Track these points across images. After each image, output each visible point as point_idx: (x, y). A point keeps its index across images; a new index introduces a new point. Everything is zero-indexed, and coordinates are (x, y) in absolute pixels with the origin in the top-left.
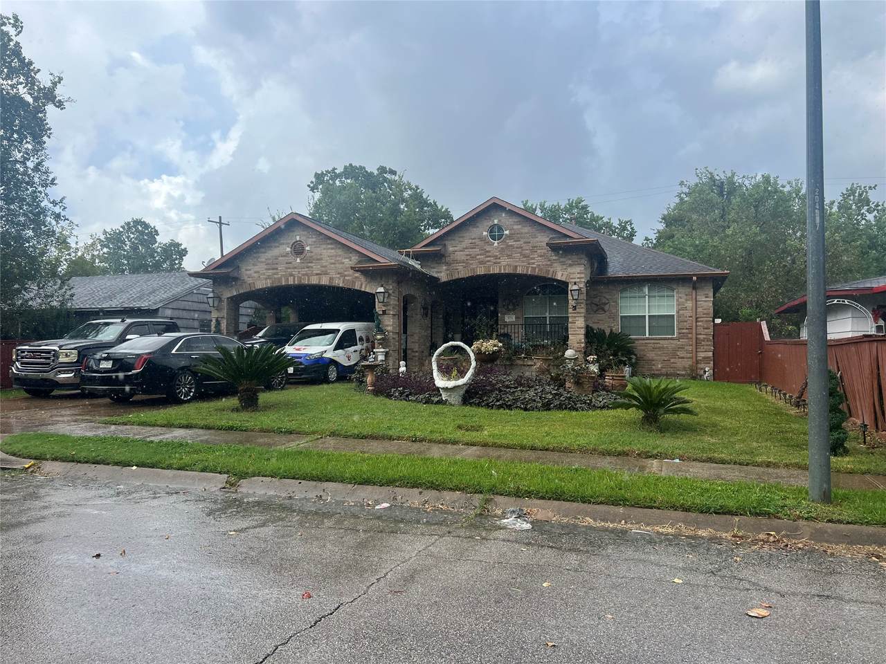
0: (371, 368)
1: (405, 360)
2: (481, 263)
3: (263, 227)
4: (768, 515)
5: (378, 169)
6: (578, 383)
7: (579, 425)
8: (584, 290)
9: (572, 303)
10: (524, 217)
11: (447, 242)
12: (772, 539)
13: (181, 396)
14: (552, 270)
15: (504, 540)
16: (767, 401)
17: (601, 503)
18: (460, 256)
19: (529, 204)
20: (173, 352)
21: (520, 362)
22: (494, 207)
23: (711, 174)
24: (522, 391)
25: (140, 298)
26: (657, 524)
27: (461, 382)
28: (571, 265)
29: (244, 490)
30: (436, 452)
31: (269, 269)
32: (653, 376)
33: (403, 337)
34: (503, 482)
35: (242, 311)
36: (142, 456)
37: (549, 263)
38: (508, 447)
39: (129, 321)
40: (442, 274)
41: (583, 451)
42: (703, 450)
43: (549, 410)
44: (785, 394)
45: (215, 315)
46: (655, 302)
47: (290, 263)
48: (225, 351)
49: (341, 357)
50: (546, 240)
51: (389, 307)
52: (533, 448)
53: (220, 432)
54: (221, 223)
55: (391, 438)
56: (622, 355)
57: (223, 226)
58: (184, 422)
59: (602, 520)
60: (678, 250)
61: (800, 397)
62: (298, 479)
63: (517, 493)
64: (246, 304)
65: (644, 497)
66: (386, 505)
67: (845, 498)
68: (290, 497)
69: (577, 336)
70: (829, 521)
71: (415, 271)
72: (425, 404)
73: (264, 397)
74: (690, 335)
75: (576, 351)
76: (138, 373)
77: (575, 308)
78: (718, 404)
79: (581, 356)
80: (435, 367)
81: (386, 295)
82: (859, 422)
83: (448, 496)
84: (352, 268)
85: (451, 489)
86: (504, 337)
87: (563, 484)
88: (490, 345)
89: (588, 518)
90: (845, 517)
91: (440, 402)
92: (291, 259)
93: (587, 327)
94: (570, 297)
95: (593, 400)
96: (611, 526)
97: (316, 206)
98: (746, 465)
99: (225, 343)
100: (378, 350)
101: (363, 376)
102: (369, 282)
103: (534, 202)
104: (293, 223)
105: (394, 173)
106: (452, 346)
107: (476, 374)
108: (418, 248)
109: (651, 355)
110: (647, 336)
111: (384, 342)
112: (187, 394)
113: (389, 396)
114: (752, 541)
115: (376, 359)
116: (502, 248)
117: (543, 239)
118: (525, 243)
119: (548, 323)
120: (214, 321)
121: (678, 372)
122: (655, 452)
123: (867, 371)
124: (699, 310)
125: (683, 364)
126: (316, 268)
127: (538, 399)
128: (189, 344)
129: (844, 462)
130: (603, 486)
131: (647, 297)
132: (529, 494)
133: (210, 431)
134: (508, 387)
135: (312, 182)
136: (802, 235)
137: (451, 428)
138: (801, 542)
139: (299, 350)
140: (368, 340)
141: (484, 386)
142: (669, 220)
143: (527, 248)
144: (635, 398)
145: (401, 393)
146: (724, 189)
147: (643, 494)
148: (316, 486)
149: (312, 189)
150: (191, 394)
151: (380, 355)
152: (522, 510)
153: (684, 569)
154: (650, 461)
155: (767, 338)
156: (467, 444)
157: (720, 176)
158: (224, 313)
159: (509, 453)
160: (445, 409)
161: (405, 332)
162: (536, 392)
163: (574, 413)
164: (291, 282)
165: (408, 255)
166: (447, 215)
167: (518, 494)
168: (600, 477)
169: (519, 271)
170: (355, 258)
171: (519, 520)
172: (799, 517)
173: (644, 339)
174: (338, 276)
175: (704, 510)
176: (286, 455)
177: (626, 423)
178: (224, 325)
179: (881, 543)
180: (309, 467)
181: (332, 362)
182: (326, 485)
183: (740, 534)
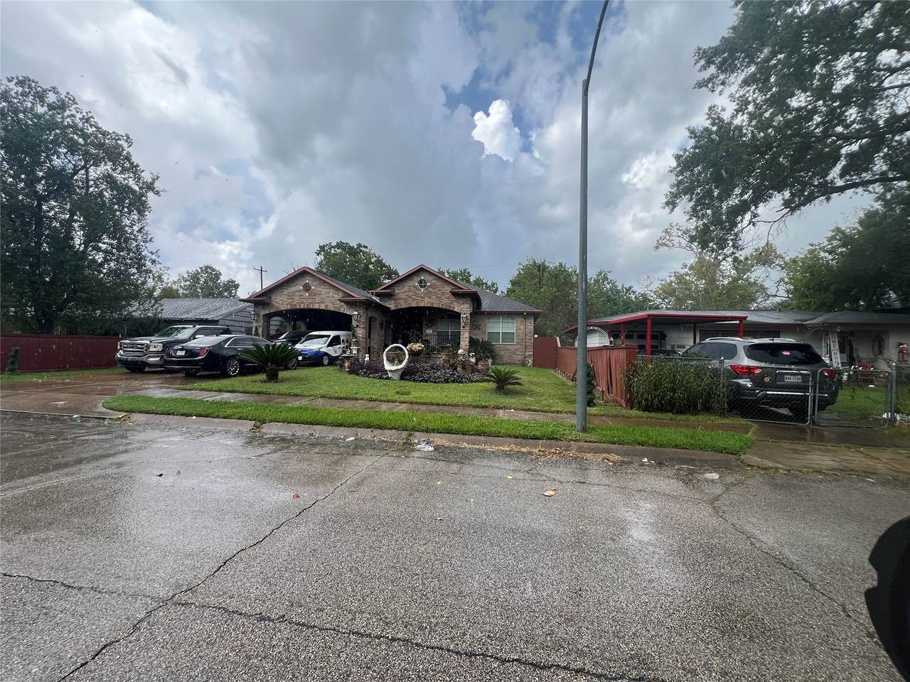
0: (348, 358)
1: (369, 353)
2: (415, 300)
3: (288, 273)
4: (556, 439)
5: (357, 245)
6: (464, 368)
7: (463, 391)
8: (469, 317)
9: (462, 324)
10: (438, 277)
11: (395, 289)
12: (558, 452)
13: (230, 373)
14: (452, 306)
15: (417, 457)
16: (558, 378)
17: (472, 435)
18: (403, 296)
19: (441, 270)
20: (226, 346)
21: (434, 356)
22: (421, 270)
23: (534, 259)
24: (433, 372)
25: (207, 313)
26: (501, 446)
27: (400, 367)
28: (462, 304)
29: (264, 430)
30: (384, 407)
31: (289, 299)
32: (503, 364)
33: (368, 340)
34: (420, 424)
35: (272, 323)
36: (200, 410)
37: (450, 302)
38: (424, 404)
39: (198, 327)
40: (391, 305)
42: (526, 404)
43: (448, 382)
44: (567, 374)
45: (254, 324)
46: (505, 325)
47: (302, 296)
48: (257, 346)
49: (333, 352)
50: (450, 289)
51: (360, 323)
53: (253, 395)
54: (261, 270)
56: (488, 353)
58: (230, 389)
59: (473, 444)
60: (518, 299)
61: (574, 376)
63: (427, 430)
64: (275, 318)
65: (495, 431)
66: (351, 439)
67: (593, 429)
68: (293, 434)
69: (465, 342)
70: (585, 441)
71: (376, 303)
72: (379, 379)
73: (282, 374)
74: (522, 343)
75: (464, 350)
76: (201, 359)
77: (464, 327)
78: (535, 379)
79: (466, 353)
80: (385, 358)
81: (359, 316)
82: (601, 389)
83: (388, 432)
84: (339, 300)
86: (426, 342)
87: (453, 425)
88: (417, 346)
89: (465, 443)
90: (593, 439)
91: (387, 378)
92: (303, 293)
93: (470, 337)
94: (462, 321)
95: (472, 378)
96: (477, 447)
98: (547, 412)
99: (259, 341)
100: (353, 348)
101: (343, 363)
102: (348, 309)
103: (444, 269)
104: (304, 273)
105: (366, 247)
106: (395, 347)
107: (409, 362)
108: (378, 290)
109: (502, 353)
110: (501, 343)
111: (357, 343)
112: (234, 372)
113: (358, 375)
114: (548, 453)
115: (351, 353)
116: (426, 293)
117: (448, 289)
118: (438, 290)
119: (449, 335)
120: (254, 328)
121: (516, 362)
122: (502, 406)
123: (605, 364)
124: (527, 330)
125: (518, 358)
126: (318, 299)
127: (442, 377)
128: (236, 342)
129: (592, 410)
130: (474, 425)
131: (501, 322)
132: (433, 431)
133: (246, 395)
134: (426, 370)
135: (318, 250)
136: (577, 294)
137: (392, 393)
138: (571, 453)
139: (305, 346)
140: (347, 342)
142: (513, 283)
143: (439, 293)
144: (492, 376)
145: (365, 373)
146: (541, 268)
147: (495, 429)
149: (318, 254)
150: (237, 372)
151: (354, 350)
152: (429, 440)
153: (513, 470)
154: (498, 410)
155: (559, 346)
156: (401, 402)
157: (538, 261)
158: (261, 323)
159: (425, 407)
160: (391, 382)
161: (369, 337)
162: (441, 373)
163: (461, 385)
164: (302, 307)
165: (373, 294)
166: (396, 273)
168: (472, 420)
169: (435, 306)
170: (341, 295)
171: (427, 445)
172: (571, 440)
173: (499, 344)
174: (331, 304)
175: (525, 437)
176: (292, 409)
177: (488, 390)
178: (260, 331)
179: (609, 452)
180: (305, 416)
181: (326, 354)
182: (315, 427)
183: (542, 450)
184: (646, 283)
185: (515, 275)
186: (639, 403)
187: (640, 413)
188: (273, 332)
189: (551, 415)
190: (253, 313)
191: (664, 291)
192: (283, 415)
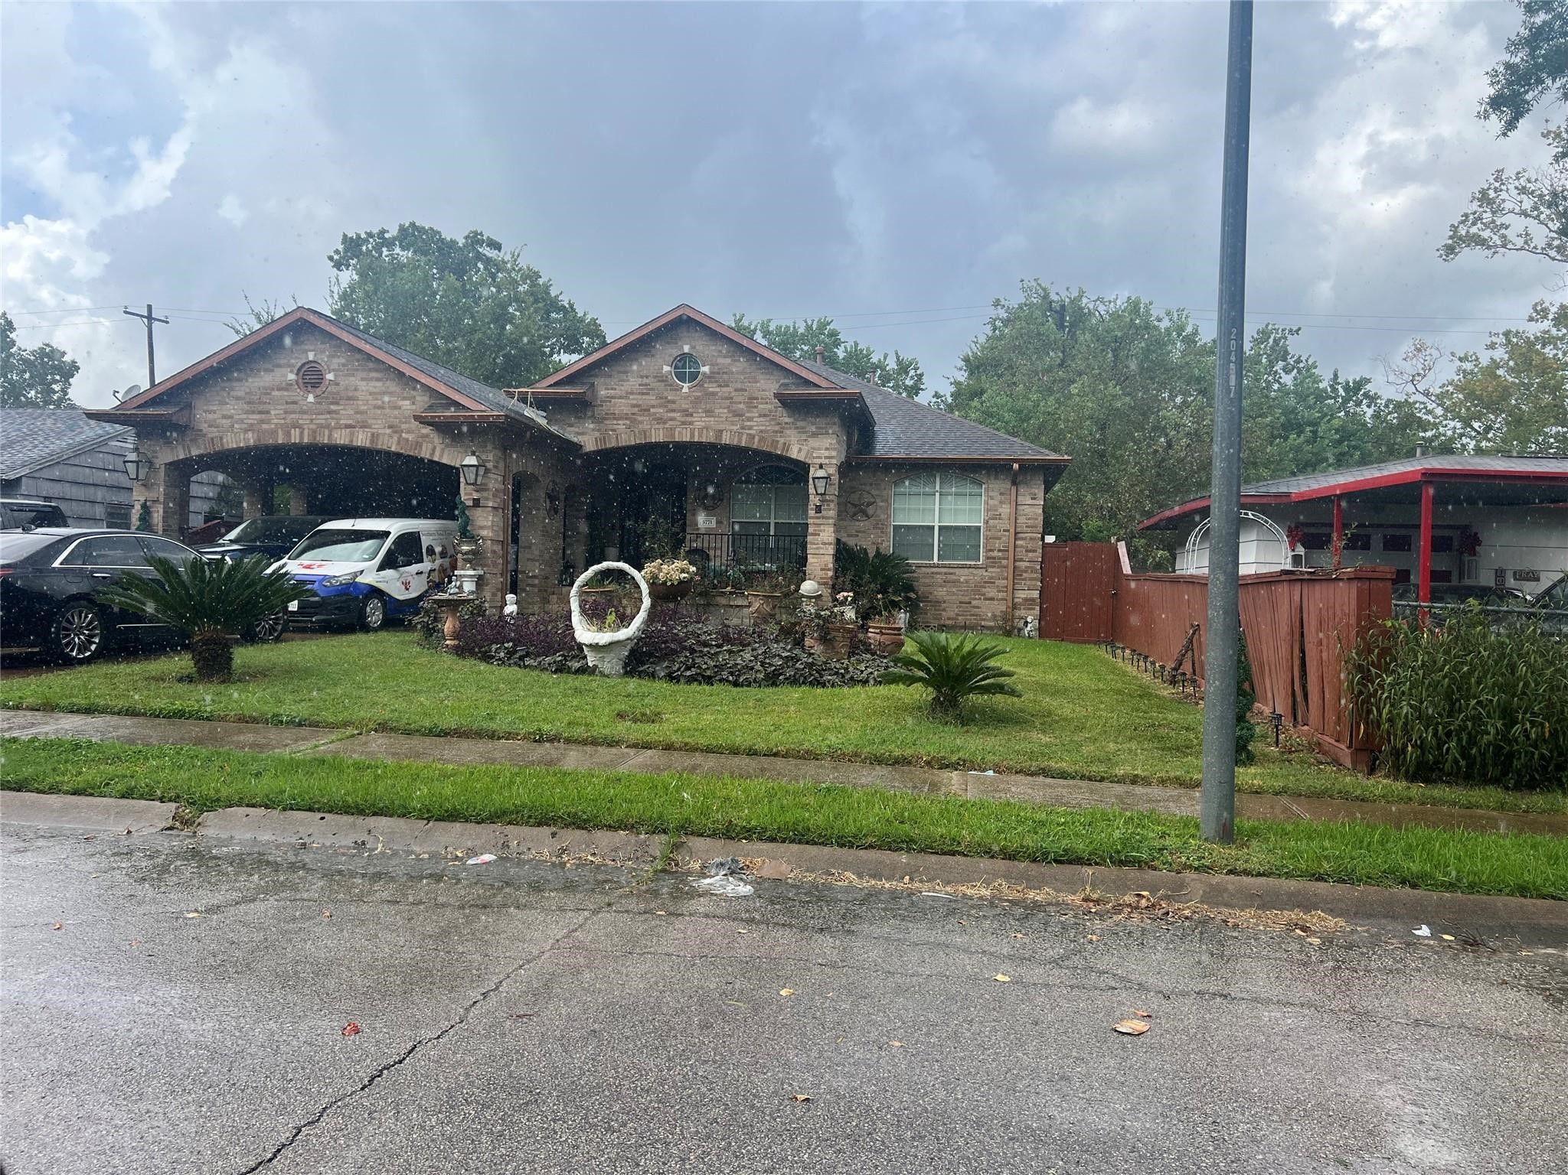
0: (453, 605)
1: (514, 591)
2: (660, 420)
3: (238, 332)
4: (1138, 863)
5: (466, 238)
6: (825, 639)
7: (827, 712)
8: (835, 478)
9: (814, 500)
10: (735, 343)
11: (597, 381)
12: (1144, 903)
13: (72, 650)
14: (782, 441)
15: (707, 916)
16: (1124, 674)
17: (871, 847)
18: (621, 406)
19: (745, 323)
20: (56, 564)
21: (723, 601)
22: (682, 323)
23: (1044, 290)
24: (730, 652)
26: (962, 882)
27: (623, 634)
28: (814, 435)
29: (209, 832)
30: (573, 759)
31: (253, 412)
32: (942, 628)
33: (512, 550)
34: (704, 812)
35: (195, 490)
37: (777, 428)
38: (709, 750)
40: (587, 437)
41: (838, 757)
42: (1032, 756)
43: (774, 684)
44: (1153, 663)
45: (138, 496)
46: (951, 504)
47: (295, 403)
48: (164, 569)
49: (393, 583)
50: (774, 387)
51: (485, 494)
52: (752, 753)
53: (157, 721)
54: (150, 317)
55: (493, 736)
56: (895, 593)
57: (156, 325)
58: (81, 702)
59: (874, 876)
60: (988, 416)
61: (1175, 669)
62: (319, 810)
63: (728, 831)
64: (204, 476)
65: (942, 836)
66: (488, 857)
67: (1254, 833)
68: (304, 844)
69: (821, 556)
70: (1231, 872)
71: (536, 429)
72: (555, 672)
73: (243, 656)
74: (1004, 562)
75: (819, 584)
77: (818, 509)
78: (1051, 677)
79: (826, 592)
80: (575, 605)
81: (482, 471)
82: (1267, 711)
83: (604, 839)
84: (416, 418)
85: (610, 827)
86: (698, 556)
87: (807, 815)
88: (675, 570)
89: (848, 874)
90: (1254, 865)
91: (584, 670)
92: (296, 394)
93: (838, 541)
94: (812, 490)
95: (851, 669)
96: (887, 886)
97: (344, 296)
98: (1100, 781)
99: (164, 551)
100: (462, 572)
101: (436, 620)
102: (447, 446)
103: (752, 320)
104: (302, 326)
105: (496, 246)
106: (596, 574)
107: (651, 620)
108: (542, 387)
109: (940, 593)
110: (936, 560)
111: (476, 558)
112: (83, 648)
113: (487, 658)
114: (1113, 907)
115: (460, 587)
116: (697, 398)
117: (768, 386)
118: (736, 390)
119: (772, 533)
120: (138, 507)
121: (983, 623)
122: (954, 758)
123: (1284, 630)
124: (1021, 520)
125: (990, 610)
126: (346, 414)
127: (758, 667)
128: (87, 549)
129: (1248, 776)
130: (872, 819)
131: (937, 494)
132: (749, 833)
133: (136, 720)
134: (705, 644)
135: (337, 252)
136: (1184, 402)
137: (605, 719)
138: (1188, 908)
139: (309, 567)
141: (665, 642)
142: (974, 366)
143: (740, 399)
144: (920, 666)
145: (511, 653)
146: (1068, 317)
147: (941, 830)
148: (353, 826)
149: (338, 265)
150: (93, 647)
151: (465, 583)
152: (737, 861)
153: (1010, 957)
154: (946, 774)
155: (1127, 570)
156: (635, 746)
157: (1060, 294)
158: (159, 493)
159: (710, 762)
160: (595, 682)
161: (515, 540)
162: (755, 653)
163: (819, 691)
164: (295, 438)
165: (523, 399)
166: (594, 331)
167: (729, 833)
168: (868, 802)
169: (726, 439)
170: (422, 400)
171: (731, 879)
172: (1186, 867)
173: (930, 566)
174: (388, 431)
175: (1038, 857)
176: (293, 766)
177: (909, 709)
178: (157, 516)
179: (1308, 906)
180: (339, 788)
181: (375, 592)
182: (373, 822)
183: (1095, 896)
184: (1409, 368)
185: (982, 339)
186: (1398, 753)
187: (1400, 786)
188: (197, 522)
189: (1119, 789)
190: (133, 457)
191: (1470, 395)
192: (264, 786)
